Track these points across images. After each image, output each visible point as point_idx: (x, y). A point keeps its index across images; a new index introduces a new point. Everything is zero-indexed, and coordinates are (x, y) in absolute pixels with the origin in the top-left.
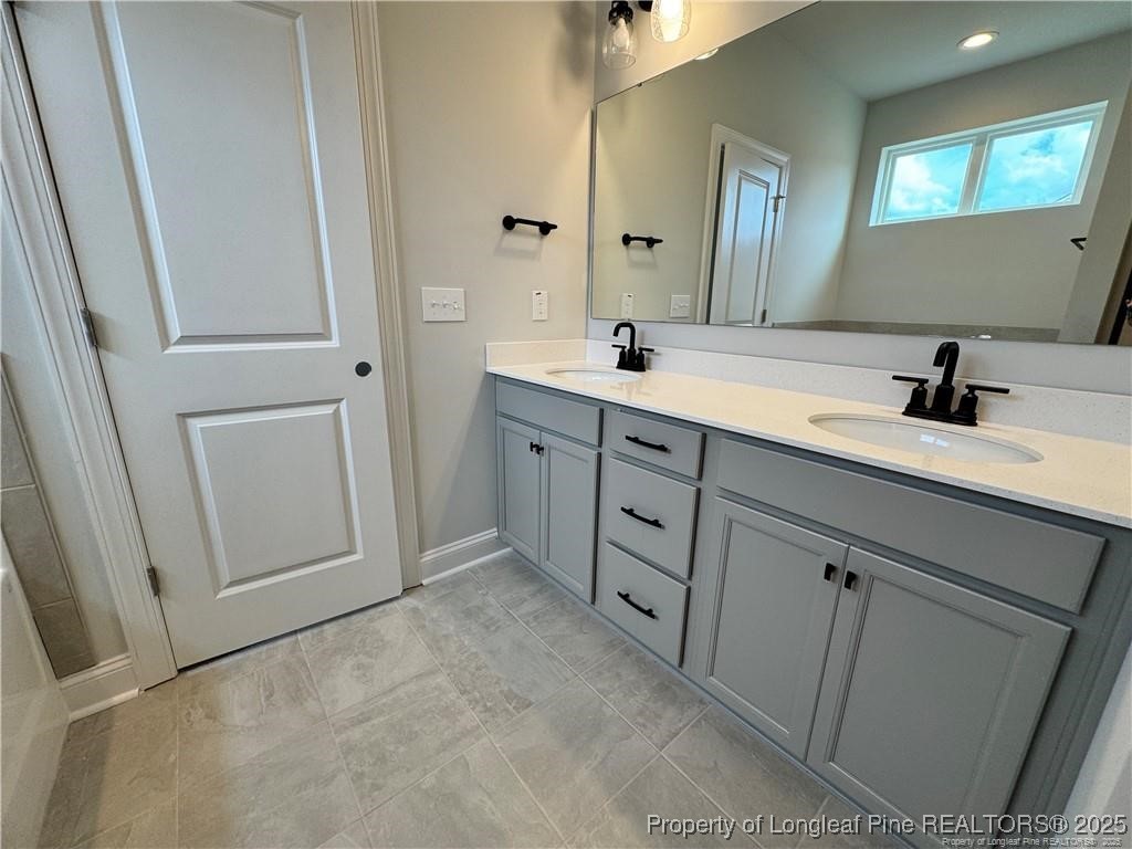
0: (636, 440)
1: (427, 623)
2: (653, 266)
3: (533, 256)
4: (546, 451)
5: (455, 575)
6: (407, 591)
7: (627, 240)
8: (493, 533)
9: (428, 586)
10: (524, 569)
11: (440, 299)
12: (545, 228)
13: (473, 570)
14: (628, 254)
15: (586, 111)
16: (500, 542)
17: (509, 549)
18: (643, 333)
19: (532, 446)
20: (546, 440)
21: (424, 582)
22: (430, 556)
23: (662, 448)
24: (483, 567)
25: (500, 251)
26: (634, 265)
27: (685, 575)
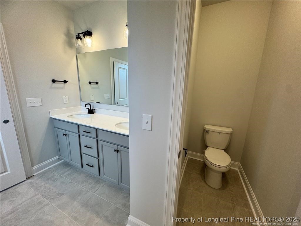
0: (85, 131)
1: (34, 185)
2: (98, 88)
3: (62, 88)
4: (68, 135)
5: (45, 171)
6: (27, 179)
7: (90, 83)
8: (57, 157)
9: (35, 175)
10: (67, 165)
11: (32, 101)
12: (65, 82)
13: (50, 168)
14: (91, 86)
15: (74, 56)
16: (59, 159)
17: (62, 161)
18: (93, 105)
19: (64, 135)
20: (67, 133)
21: (34, 175)
22: (35, 167)
23: (89, 133)
24: (54, 167)
25: (51, 88)
26: (93, 88)
27: (97, 157)
